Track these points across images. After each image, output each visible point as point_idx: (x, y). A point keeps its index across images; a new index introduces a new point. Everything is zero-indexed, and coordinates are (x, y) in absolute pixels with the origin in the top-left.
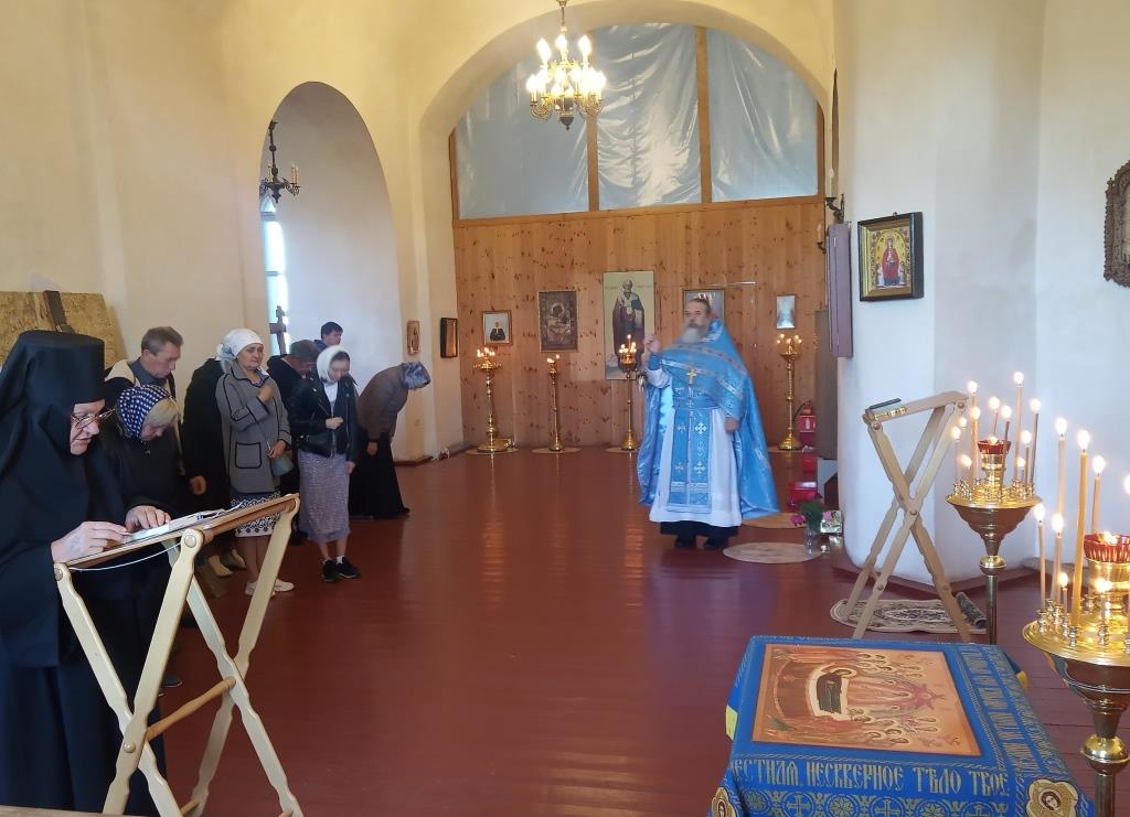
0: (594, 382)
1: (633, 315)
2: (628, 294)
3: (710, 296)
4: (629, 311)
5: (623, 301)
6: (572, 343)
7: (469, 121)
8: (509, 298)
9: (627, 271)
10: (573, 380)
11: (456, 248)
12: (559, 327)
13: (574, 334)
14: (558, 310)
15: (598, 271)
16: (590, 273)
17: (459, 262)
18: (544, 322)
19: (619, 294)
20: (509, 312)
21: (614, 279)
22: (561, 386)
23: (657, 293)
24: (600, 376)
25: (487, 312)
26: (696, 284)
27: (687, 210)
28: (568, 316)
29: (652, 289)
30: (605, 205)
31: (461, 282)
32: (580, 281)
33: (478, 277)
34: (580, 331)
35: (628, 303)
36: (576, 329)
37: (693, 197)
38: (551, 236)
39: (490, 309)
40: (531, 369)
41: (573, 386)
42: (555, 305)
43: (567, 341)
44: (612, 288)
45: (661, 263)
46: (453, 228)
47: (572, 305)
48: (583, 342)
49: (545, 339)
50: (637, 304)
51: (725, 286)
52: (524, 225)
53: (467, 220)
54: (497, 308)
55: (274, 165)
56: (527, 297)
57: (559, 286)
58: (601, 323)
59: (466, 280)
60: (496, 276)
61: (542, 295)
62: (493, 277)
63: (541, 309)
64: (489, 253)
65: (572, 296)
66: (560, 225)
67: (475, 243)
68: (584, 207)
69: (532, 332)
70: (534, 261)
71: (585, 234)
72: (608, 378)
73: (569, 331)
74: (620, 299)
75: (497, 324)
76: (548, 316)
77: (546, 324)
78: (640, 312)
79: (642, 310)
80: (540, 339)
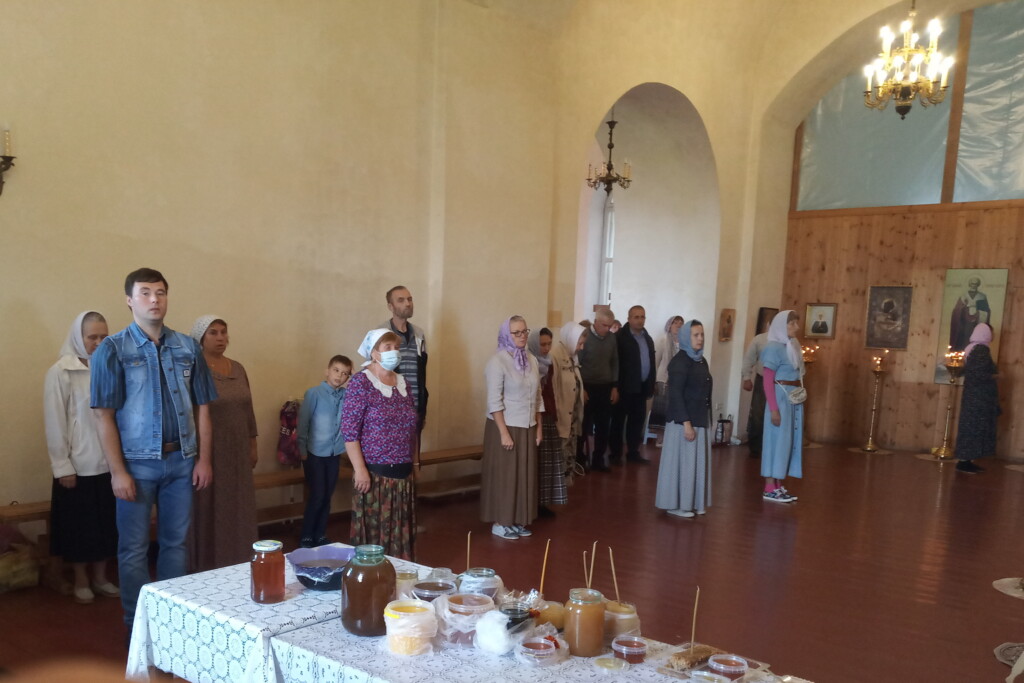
0: (920, 384)
2: (973, 294)
4: (972, 311)
5: (966, 301)
6: (900, 342)
7: (819, 111)
8: (837, 292)
9: (976, 268)
10: (896, 380)
11: (790, 238)
12: (889, 324)
13: (905, 333)
14: (889, 306)
15: (943, 266)
16: (932, 269)
17: (790, 254)
18: (872, 316)
19: (962, 293)
20: (836, 305)
21: (961, 277)
22: (885, 385)
23: (1010, 294)
24: (928, 378)
25: (811, 304)
28: (900, 313)
29: (1002, 291)
30: (960, 197)
31: (789, 273)
32: (921, 280)
33: (806, 269)
34: (911, 330)
35: (972, 302)
36: (908, 326)
38: (892, 229)
40: (851, 365)
41: (898, 387)
42: (886, 301)
43: (896, 338)
44: (955, 286)
45: (1020, 262)
46: (789, 218)
47: (907, 302)
48: (914, 342)
49: (871, 335)
50: (983, 305)
52: (864, 217)
53: (804, 212)
54: (823, 301)
55: (610, 162)
56: (857, 291)
57: (895, 281)
58: (937, 322)
59: (794, 271)
60: (827, 268)
61: (874, 289)
62: (823, 269)
63: (871, 305)
64: (822, 245)
65: (907, 292)
66: (904, 218)
67: (808, 235)
68: (934, 198)
69: (858, 327)
70: (870, 254)
71: (931, 228)
72: (938, 381)
73: (899, 329)
74: (963, 300)
75: (821, 316)
76: (878, 312)
77: (875, 320)
78: (986, 313)
79: (988, 311)
80: (865, 335)
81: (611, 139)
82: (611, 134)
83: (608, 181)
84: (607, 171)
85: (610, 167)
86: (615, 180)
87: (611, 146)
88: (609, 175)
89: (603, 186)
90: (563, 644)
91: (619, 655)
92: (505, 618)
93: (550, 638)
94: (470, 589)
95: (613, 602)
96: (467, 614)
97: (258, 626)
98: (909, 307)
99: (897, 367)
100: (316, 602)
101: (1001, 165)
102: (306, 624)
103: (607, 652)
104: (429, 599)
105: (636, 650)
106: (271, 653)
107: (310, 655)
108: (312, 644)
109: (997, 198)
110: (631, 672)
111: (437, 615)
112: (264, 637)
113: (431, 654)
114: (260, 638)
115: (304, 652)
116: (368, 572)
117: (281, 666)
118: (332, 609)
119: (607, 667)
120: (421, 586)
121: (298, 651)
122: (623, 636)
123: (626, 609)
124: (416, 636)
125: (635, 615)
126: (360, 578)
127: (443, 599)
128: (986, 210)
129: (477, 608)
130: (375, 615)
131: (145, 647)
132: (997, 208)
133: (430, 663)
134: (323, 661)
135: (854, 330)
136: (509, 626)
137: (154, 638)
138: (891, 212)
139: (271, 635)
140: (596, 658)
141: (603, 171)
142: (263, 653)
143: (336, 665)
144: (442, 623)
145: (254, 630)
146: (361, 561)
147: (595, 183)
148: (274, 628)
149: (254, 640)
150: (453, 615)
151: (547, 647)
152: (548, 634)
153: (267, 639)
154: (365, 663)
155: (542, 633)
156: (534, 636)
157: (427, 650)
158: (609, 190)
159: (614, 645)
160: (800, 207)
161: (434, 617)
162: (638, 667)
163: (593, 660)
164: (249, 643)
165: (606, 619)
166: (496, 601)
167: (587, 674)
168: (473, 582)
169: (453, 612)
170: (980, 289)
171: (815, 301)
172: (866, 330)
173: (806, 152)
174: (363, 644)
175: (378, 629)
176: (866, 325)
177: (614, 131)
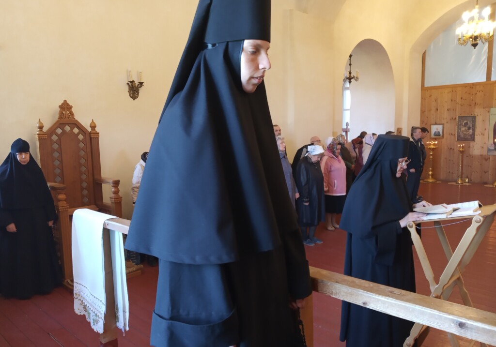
0: (481, 155)
7: (432, 47)
8: (444, 119)
10: (471, 154)
11: (422, 98)
12: (466, 131)
13: (473, 134)
14: (466, 124)
15: (488, 107)
16: (484, 108)
18: (459, 129)
20: (443, 125)
22: (465, 156)
24: (485, 152)
28: (471, 126)
30: (494, 78)
31: (423, 112)
32: (478, 112)
33: (430, 110)
34: (476, 133)
38: (466, 92)
39: (434, 123)
40: (451, 149)
41: (472, 157)
42: (465, 122)
43: (469, 137)
44: (494, 115)
46: (421, 90)
47: (474, 122)
48: (477, 138)
49: (459, 136)
52: (454, 88)
53: (428, 87)
54: (438, 123)
55: (350, 71)
56: (452, 118)
57: (468, 114)
58: (487, 130)
59: (425, 111)
60: (439, 109)
61: (459, 117)
62: (437, 110)
63: (458, 123)
64: (436, 100)
65: (474, 118)
66: (471, 88)
67: (430, 96)
68: (482, 78)
69: (453, 133)
70: (457, 103)
71: (483, 91)
72: (489, 154)
73: (471, 133)
76: (462, 127)
77: (460, 130)
80: (457, 136)
81: (350, 62)
82: (350, 60)
83: (350, 79)
84: (349, 75)
85: (350, 73)
86: (352, 78)
87: (350, 65)
98: (475, 124)
99: (471, 149)
135: (451, 134)
138: (465, 86)
158: (350, 82)
160: (426, 85)
177: (351, 58)
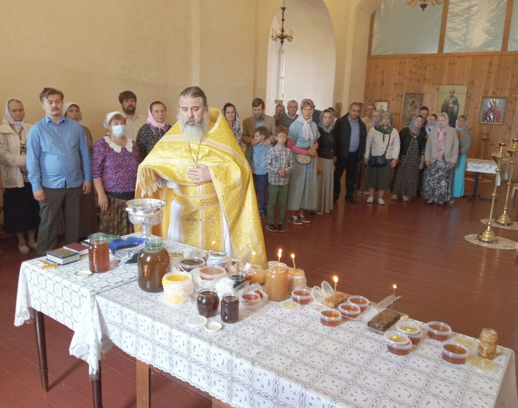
1: (452, 108)
2: (451, 97)
3: (497, 101)
4: (451, 105)
5: (448, 100)
7: (382, 7)
8: (389, 95)
9: (453, 85)
11: (368, 69)
12: (413, 111)
14: (413, 102)
15: (438, 84)
16: (433, 85)
17: (368, 77)
19: (446, 96)
20: (389, 102)
21: (446, 89)
23: (468, 97)
25: (377, 101)
26: (490, 94)
27: (491, 55)
28: (418, 105)
29: (464, 96)
30: (447, 50)
31: (367, 85)
32: (428, 90)
33: (375, 84)
35: (451, 101)
37: (497, 47)
38: (416, 65)
42: (412, 100)
44: (443, 93)
45: (473, 82)
46: (368, 59)
47: (422, 100)
50: (456, 102)
51: (507, 96)
52: (402, 59)
53: (374, 56)
54: (383, 100)
55: (283, 28)
56: (399, 95)
57: (416, 90)
59: (370, 85)
60: (385, 84)
61: (406, 94)
62: (383, 84)
63: (405, 101)
64: (383, 72)
65: (422, 95)
66: (421, 60)
67: (376, 67)
68: (435, 51)
69: (399, 112)
70: (405, 77)
71: (433, 65)
73: (417, 113)
74: (447, 99)
75: (382, 107)
76: (408, 105)
77: (406, 108)
78: (457, 106)
79: (458, 105)
80: (402, 116)
81: (283, 16)
82: (283, 14)
83: (282, 38)
84: (281, 33)
85: (283, 31)
86: (285, 37)
87: (283, 20)
88: (282, 35)
89: (279, 40)
90: (265, 295)
91: (295, 300)
92: (233, 282)
93: (258, 292)
94: (213, 264)
95: (292, 269)
96: (210, 280)
97: (88, 289)
100: (124, 271)
101: (465, 35)
102: (118, 285)
103: (289, 298)
104: (189, 270)
105: (305, 298)
106: (96, 304)
107: (118, 306)
108: (120, 299)
109: (463, 52)
110: (303, 311)
111: (193, 281)
112: (91, 295)
113: (190, 303)
114: (89, 296)
115: (115, 304)
116: (153, 256)
117: (102, 312)
118: (133, 275)
119: (289, 308)
120: (184, 262)
121: (111, 304)
122: (297, 289)
123: (299, 274)
124: (181, 295)
125: (304, 276)
126: (148, 259)
127: (196, 270)
128: (458, 57)
129: (216, 276)
130: (157, 280)
131: (25, 297)
132: (464, 56)
133: (189, 310)
134: (126, 310)
135: (397, 114)
136: (235, 286)
137: (31, 292)
138: (415, 57)
139: (96, 294)
140: (283, 302)
141: (279, 33)
142: (90, 305)
143: (133, 313)
144: (196, 285)
145: (86, 292)
146: (149, 250)
147: (275, 38)
148: (98, 290)
149: (86, 297)
150: (203, 281)
151: (256, 297)
152: (256, 289)
153: (93, 296)
154: (150, 311)
155: (253, 288)
156: (249, 290)
157: (187, 301)
158: (282, 42)
159: (292, 294)
160: (373, 54)
161: (191, 282)
162: (306, 306)
163: (282, 303)
164: (83, 299)
165: (288, 279)
166: (227, 270)
167: (278, 312)
168: (214, 259)
169: (203, 278)
170: (454, 95)
171: (379, 100)
172: (402, 114)
173: (375, 27)
174: (151, 298)
175: (159, 288)
176: (402, 112)
177: (284, 12)
